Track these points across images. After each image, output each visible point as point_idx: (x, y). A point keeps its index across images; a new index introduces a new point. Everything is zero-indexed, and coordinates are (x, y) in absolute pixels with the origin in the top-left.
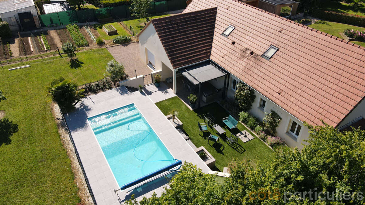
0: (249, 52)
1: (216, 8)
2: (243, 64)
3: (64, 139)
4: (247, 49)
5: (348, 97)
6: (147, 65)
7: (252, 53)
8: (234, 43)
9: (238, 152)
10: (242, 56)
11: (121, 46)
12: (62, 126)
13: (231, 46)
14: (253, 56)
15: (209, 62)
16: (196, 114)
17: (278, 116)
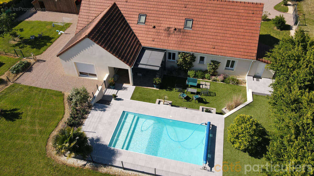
0: (172, 29)
1: (115, 4)
2: (174, 39)
3: (116, 174)
4: (169, 28)
5: (252, 33)
6: (79, 76)
7: (175, 29)
8: (154, 27)
9: (213, 96)
10: (169, 34)
11: (26, 73)
12: (97, 167)
13: (154, 30)
14: (177, 31)
15: (144, 49)
16: (165, 90)
17: (217, 62)
